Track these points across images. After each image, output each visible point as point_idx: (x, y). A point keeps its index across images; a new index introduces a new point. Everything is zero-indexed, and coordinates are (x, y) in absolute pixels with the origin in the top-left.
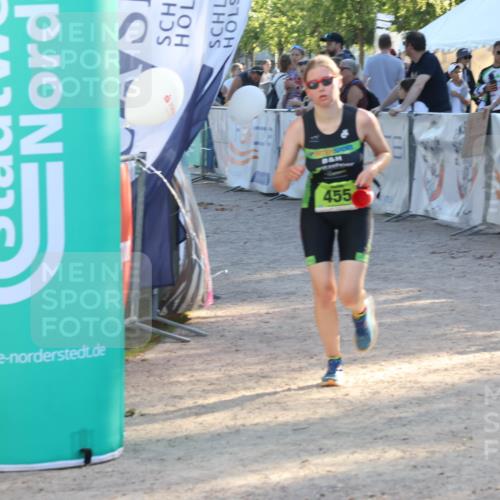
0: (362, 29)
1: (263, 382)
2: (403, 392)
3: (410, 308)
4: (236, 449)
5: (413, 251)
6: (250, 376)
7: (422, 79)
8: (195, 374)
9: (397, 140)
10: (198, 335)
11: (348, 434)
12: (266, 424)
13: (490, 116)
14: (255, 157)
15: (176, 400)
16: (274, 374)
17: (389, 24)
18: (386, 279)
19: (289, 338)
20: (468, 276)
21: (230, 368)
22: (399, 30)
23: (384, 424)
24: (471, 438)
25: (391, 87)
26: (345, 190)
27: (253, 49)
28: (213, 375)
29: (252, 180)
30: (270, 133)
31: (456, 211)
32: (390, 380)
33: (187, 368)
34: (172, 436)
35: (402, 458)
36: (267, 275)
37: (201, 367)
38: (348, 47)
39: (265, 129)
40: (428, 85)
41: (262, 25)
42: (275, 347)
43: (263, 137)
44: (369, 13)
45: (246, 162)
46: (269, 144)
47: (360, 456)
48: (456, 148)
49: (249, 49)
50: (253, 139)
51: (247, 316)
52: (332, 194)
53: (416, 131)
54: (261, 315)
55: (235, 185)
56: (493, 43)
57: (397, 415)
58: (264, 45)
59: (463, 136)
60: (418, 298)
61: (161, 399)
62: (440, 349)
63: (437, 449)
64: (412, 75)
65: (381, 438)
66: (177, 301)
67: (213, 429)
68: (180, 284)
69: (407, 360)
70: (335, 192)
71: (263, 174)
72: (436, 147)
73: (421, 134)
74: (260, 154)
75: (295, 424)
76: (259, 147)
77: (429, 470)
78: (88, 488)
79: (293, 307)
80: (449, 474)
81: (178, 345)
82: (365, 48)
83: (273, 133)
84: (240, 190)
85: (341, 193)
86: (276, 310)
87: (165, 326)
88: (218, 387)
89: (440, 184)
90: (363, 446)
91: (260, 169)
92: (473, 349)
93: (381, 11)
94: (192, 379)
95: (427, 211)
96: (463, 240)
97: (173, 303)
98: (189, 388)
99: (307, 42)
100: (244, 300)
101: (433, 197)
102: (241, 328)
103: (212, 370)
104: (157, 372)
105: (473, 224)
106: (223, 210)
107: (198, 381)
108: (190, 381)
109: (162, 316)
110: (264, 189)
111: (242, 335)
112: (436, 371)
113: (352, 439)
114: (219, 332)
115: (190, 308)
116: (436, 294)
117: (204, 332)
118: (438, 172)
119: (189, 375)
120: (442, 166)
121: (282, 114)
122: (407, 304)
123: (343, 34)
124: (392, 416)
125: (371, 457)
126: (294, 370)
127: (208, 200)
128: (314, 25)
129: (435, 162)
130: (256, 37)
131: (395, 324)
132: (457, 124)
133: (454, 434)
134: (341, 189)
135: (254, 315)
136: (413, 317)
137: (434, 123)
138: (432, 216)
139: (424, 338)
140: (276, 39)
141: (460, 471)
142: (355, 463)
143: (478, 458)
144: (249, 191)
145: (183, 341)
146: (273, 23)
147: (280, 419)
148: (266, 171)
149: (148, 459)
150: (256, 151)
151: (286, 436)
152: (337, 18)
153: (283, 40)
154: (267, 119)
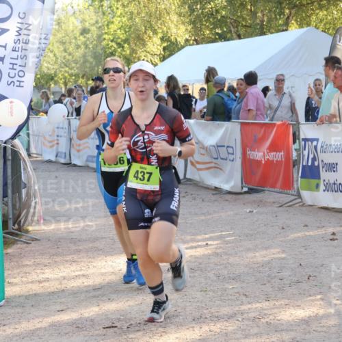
1: (74, 264)
4: (63, 300)
6: (67, 261)
8: (36, 260)
10: (36, 240)
12: (78, 287)
14: (58, 144)
15: (27, 275)
16: (79, 260)
19: (86, 241)
21: (55, 257)
27: (50, 85)
28: (47, 261)
29: (56, 156)
30: (65, 130)
33: (31, 257)
34: (27, 294)
37: (39, 257)
39: (62, 128)
41: (55, 72)
42: (78, 245)
43: (61, 132)
45: (53, 146)
46: (65, 137)
47: (131, 303)
49: (48, 85)
50: (56, 134)
51: (61, 229)
54: (69, 229)
55: (47, 159)
58: (56, 83)
66: (23, 220)
67: (49, 290)
68: (23, 211)
71: (61, 153)
74: (60, 142)
75: (94, 286)
76: (59, 138)
81: (25, 245)
83: (67, 131)
84: (50, 162)
87: (17, 235)
90: (132, 297)
91: (60, 150)
94: (35, 263)
97: (20, 221)
100: (58, 221)
102: (59, 236)
103: (45, 258)
104: (15, 260)
107: (38, 264)
109: (15, 230)
110: (63, 161)
111: (59, 240)
113: (125, 293)
114: (46, 238)
115: (30, 225)
117: (38, 238)
119: (33, 261)
121: (71, 120)
125: (137, 303)
126: (90, 258)
128: (84, 72)
130: (52, 79)
135: (65, 228)
140: (63, 80)
141: (185, 309)
142: (129, 306)
143: (193, 302)
144: (55, 162)
145: (27, 243)
146: (61, 71)
147: (86, 284)
148: (64, 151)
149: (16, 306)
150: (58, 140)
151: (90, 293)
152: (96, 69)
153: (67, 80)
154: (64, 123)
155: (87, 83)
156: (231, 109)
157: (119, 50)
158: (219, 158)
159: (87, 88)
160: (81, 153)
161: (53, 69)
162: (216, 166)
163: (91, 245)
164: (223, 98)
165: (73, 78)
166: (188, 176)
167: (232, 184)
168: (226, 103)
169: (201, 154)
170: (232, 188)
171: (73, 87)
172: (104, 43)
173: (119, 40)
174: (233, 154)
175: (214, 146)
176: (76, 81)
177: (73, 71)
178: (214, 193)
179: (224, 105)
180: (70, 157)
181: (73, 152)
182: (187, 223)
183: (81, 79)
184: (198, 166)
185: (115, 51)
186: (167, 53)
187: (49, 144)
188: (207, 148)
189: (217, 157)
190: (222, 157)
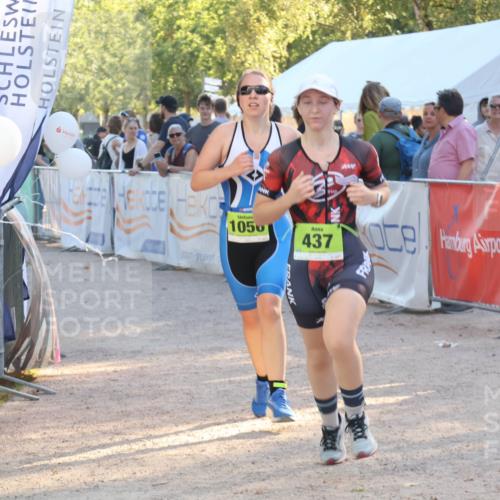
0: (189, 94)
2: (259, 448)
6: (104, 433)
8: (48, 431)
10: (47, 393)
11: (207, 489)
12: (125, 480)
14: (90, 218)
17: (217, 89)
18: (230, 338)
19: (140, 396)
21: (82, 425)
22: (225, 94)
23: (244, 478)
27: (78, 111)
28: (65, 432)
29: (87, 240)
30: (104, 194)
33: (39, 426)
34: (30, 493)
37: (52, 424)
39: (99, 190)
41: (87, 86)
42: (126, 405)
43: (96, 197)
44: (195, 77)
45: (81, 222)
46: (103, 205)
49: (74, 110)
50: (87, 200)
51: (94, 374)
54: (108, 374)
55: (70, 245)
57: (256, 470)
58: (87, 108)
61: (15, 456)
65: (242, 493)
66: (23, 358)
67: (70, 485)
71: (96, 235)
74: (93, 215)
75: (153, 480)
76: (93, 208)
79: (140, 365)
81: (27, 403)
82: (191, 109)
83: (107, 194)
84: (75, 250)
86: (124, 368)
87: (12, 384)
88: (72, 444)
91: (93, 230)
93: (209, 76)
94: (46, 436)
97: (19, 359)
98: (43, 445)
99: (133, 105)
100: (89, 359)
102: (90, 386)
103: (64, 428)
104: (8, 430)
107: (51, 438)
108: (44, 439)
109: (10, 374)
110: (99, 250)
111: (91, 394)
113: (212, 493)
114: (67, 390)
115: (38, 365)
117: (52, 390)
119: (41, 432)
121: (115, 176)
124: (250, 471)
126: (147, 426)
128: (140, 88)
130: (81, 99)
131: (245, 381)
135: (102, 373)
140: (101, 102)
144: (84, 251)
145: (32, 399)
146: (98, 85)
147: (138, 475)
148: (101, 232)
150: (90, 211)
151: (146, 491)
152: (163, 82)
153: (109, 102)
154: (101, 180)
155: (145, 108)
156: (411, 158)
157: (207, 48)
158: (386, 248)
159: (146, 116)
160: (133, 235)
161: (84, 80)
162: (384, 263)
163: (149, 404)
164: (397, 139)
165: (121, 97)
167: (411, 294)
168: (402, 147)
170: (411, 301)
171: (120, 115)
172: (178, 35)
173: (206, 31)
174: (414, 240)
175: (377, 225)
176: (125, 105)
177: (120, 86)
178: (379, 310)
179: (399, 150)
180: (112, 243)
181: (118, 233)
183: (135, 101)
185: (198, 50)
186: (294, 55)
187: (73, 219)
188: (364, 228)
189: (381, 245)
190: (391, 246)
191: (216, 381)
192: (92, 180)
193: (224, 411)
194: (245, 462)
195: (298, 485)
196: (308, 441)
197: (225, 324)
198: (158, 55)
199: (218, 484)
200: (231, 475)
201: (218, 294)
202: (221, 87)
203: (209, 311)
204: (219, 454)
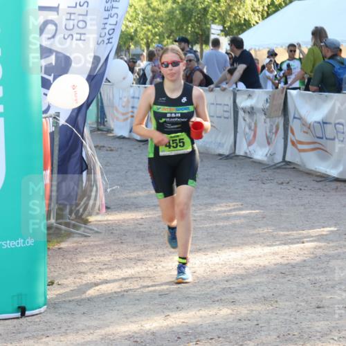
0: (202, 35)
1: (139, 263)
2: (231, 271)
3: (236, 216)
4: (122, 307)
5: (237, 179)
6: (131, 259)
7: (241, 68)
8: (94, 258)
9: (226, 107)
10: (96, 232)
11: (196, 298)
13: (286, 92)
14: (132, 117)
15: (82, 275)
16: (146, 258)
17: (219, 32)
18: (219, 197)
19: (156, 235)
20: (273, 195)
21: (118, 254)
22: (226, 35)
23: (220, 291)
24: (277, 302)
25: (221, 73)
26: (180, 140)
27: (130, 46)
28: (106, 258)
29: (131, 131)
31: (265, 153)
32: (223, 263)
33: (89, 254)
35: (231, 314)
36: (141, 193)
37: (98, 253)
38: (192, 46)
39: (139, 98)
40: (245, 71)
41: (136, 30)
42: (147, 241)
43: (137, 103)
44: (206, 24)
45: (127, 119)
47: (204, 313)
48: (265, 112)
49: (127, 46)
50: (130, 105)
51: (128, 220)
52: (171, 142)
53: (237, 101)
54: (137, 220)
55: (119, 135)
56: (287, 45)
57: (229, 286)
58: (137, 44)
59: (268, 105)
60: (241, 209)
61: (71, 274)
62: (255, 243)
63: (254, 309)
64: (235, 65)
65: (218, 301)
66: (81, 210)
68: (83, 199)
69: (234, 250)
70: (173, 141)
72: (251, 111)
73: (241, 103)
75: (160, 291)
76: (135, 110)
77: (249, 322)
78: (24, 332)
80: (263, 325)
81: (82, 239)
82: (204, 46)
84: (122, 138)
85: (178, 141)
86: (148, 216)
87: (74, 226)
88: (110, 266)
89: (255, 136)
90: (206, 306)
92: (278, 243)
93: (213, 23)
94: (92, 261)
95: (246, 153)
96: (270, 172)
97: (79, 210)
98: (90, 267)
99: (165, 43)
100: (126, 210)
101: (249, 144)
102: (125, 228)
103: (105, 255)
104: (68, 256)
105: (276, 161)
106: (111, 150)
107: (96, 262)
108: (91, 262)
109: (72, 220)
111: (125, 233)
112: (253, 257)
113: (198, 301)
114: (109, 230)
115: (90, 215)
116: (253, 207)
117: (100, 231)
118: (253, 128)
119: (90, 258)
120: (256, 124)
122: (234, 213)
123: (189, 37)
124: (224, 286)
125: (211, 313)
126: (159, 256)
127: (102, 144)
128: (170, 31)
129: (251, 121)
130: (132, 39)
131: (226, 226)
132: (265, 97)
133: (265, 299)
134: (177, 138)
135: (133, 219)
136: (238, 222)
137: (250, 96)
138: (249, 156)
139: (245, 236)
140: (145, 40)
141: (269, 323)
142: (201, 317)
143: (281, 314)
144: (128, 139)
145: (86, 236)
146: (143, 30)
149: (64, 314)
150: (133, 112)
151: (155, 299)
152: (185, 27)
153: (150, 41)
154: (140, 92)
156: (342, 80)
158: (324, 138)
161: (133, 27)
162: (323, 148)
165: (158, 37)
166: (288, 159)
167: (341, 169)
168: (336, 72)
169: (304, 132)
170: (341, 173)
174: (343, 133)
175: (319, 123)
177: (157, 30)
182: (281, 216)
183: (166, 39)
184: (300, 147)
186: (271, 10)
187: (122, 117)
188: (310, 125)
189: (321, 136)
190: (328, 137)
191: (207, 225)
192: (134, 92)
193: (211, 245)
194: (222, 281)
195: (256, 296)
196: (264, 266)
197: (217, 187)
198: (183, 10)
199: (203, 295)
200: (211, 289)
201: (214, 167)
202: (222, 31)
203: (207, 179)
204: (205, 275)
